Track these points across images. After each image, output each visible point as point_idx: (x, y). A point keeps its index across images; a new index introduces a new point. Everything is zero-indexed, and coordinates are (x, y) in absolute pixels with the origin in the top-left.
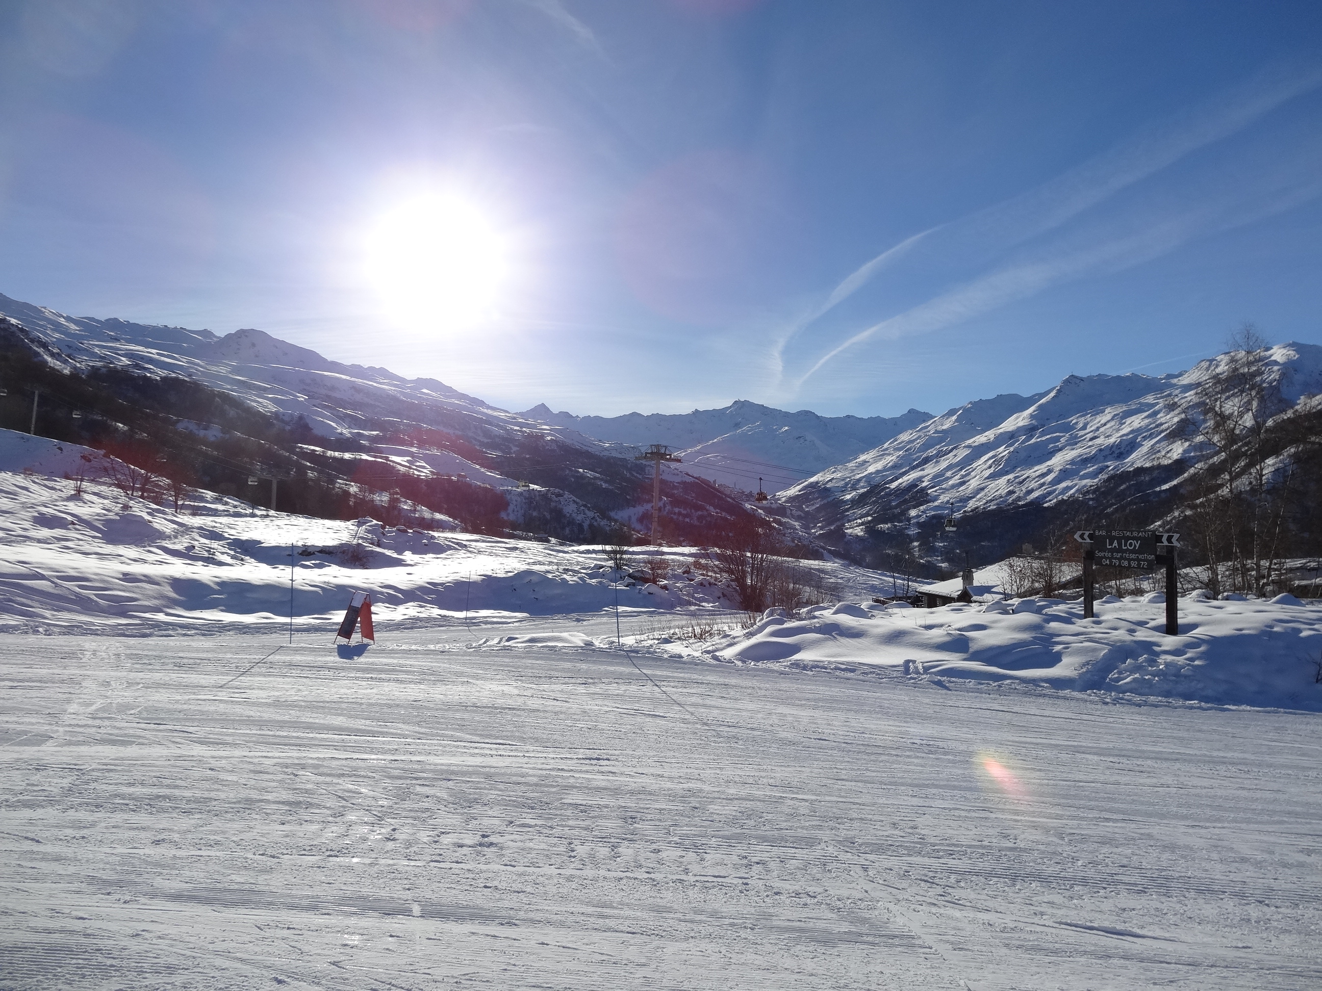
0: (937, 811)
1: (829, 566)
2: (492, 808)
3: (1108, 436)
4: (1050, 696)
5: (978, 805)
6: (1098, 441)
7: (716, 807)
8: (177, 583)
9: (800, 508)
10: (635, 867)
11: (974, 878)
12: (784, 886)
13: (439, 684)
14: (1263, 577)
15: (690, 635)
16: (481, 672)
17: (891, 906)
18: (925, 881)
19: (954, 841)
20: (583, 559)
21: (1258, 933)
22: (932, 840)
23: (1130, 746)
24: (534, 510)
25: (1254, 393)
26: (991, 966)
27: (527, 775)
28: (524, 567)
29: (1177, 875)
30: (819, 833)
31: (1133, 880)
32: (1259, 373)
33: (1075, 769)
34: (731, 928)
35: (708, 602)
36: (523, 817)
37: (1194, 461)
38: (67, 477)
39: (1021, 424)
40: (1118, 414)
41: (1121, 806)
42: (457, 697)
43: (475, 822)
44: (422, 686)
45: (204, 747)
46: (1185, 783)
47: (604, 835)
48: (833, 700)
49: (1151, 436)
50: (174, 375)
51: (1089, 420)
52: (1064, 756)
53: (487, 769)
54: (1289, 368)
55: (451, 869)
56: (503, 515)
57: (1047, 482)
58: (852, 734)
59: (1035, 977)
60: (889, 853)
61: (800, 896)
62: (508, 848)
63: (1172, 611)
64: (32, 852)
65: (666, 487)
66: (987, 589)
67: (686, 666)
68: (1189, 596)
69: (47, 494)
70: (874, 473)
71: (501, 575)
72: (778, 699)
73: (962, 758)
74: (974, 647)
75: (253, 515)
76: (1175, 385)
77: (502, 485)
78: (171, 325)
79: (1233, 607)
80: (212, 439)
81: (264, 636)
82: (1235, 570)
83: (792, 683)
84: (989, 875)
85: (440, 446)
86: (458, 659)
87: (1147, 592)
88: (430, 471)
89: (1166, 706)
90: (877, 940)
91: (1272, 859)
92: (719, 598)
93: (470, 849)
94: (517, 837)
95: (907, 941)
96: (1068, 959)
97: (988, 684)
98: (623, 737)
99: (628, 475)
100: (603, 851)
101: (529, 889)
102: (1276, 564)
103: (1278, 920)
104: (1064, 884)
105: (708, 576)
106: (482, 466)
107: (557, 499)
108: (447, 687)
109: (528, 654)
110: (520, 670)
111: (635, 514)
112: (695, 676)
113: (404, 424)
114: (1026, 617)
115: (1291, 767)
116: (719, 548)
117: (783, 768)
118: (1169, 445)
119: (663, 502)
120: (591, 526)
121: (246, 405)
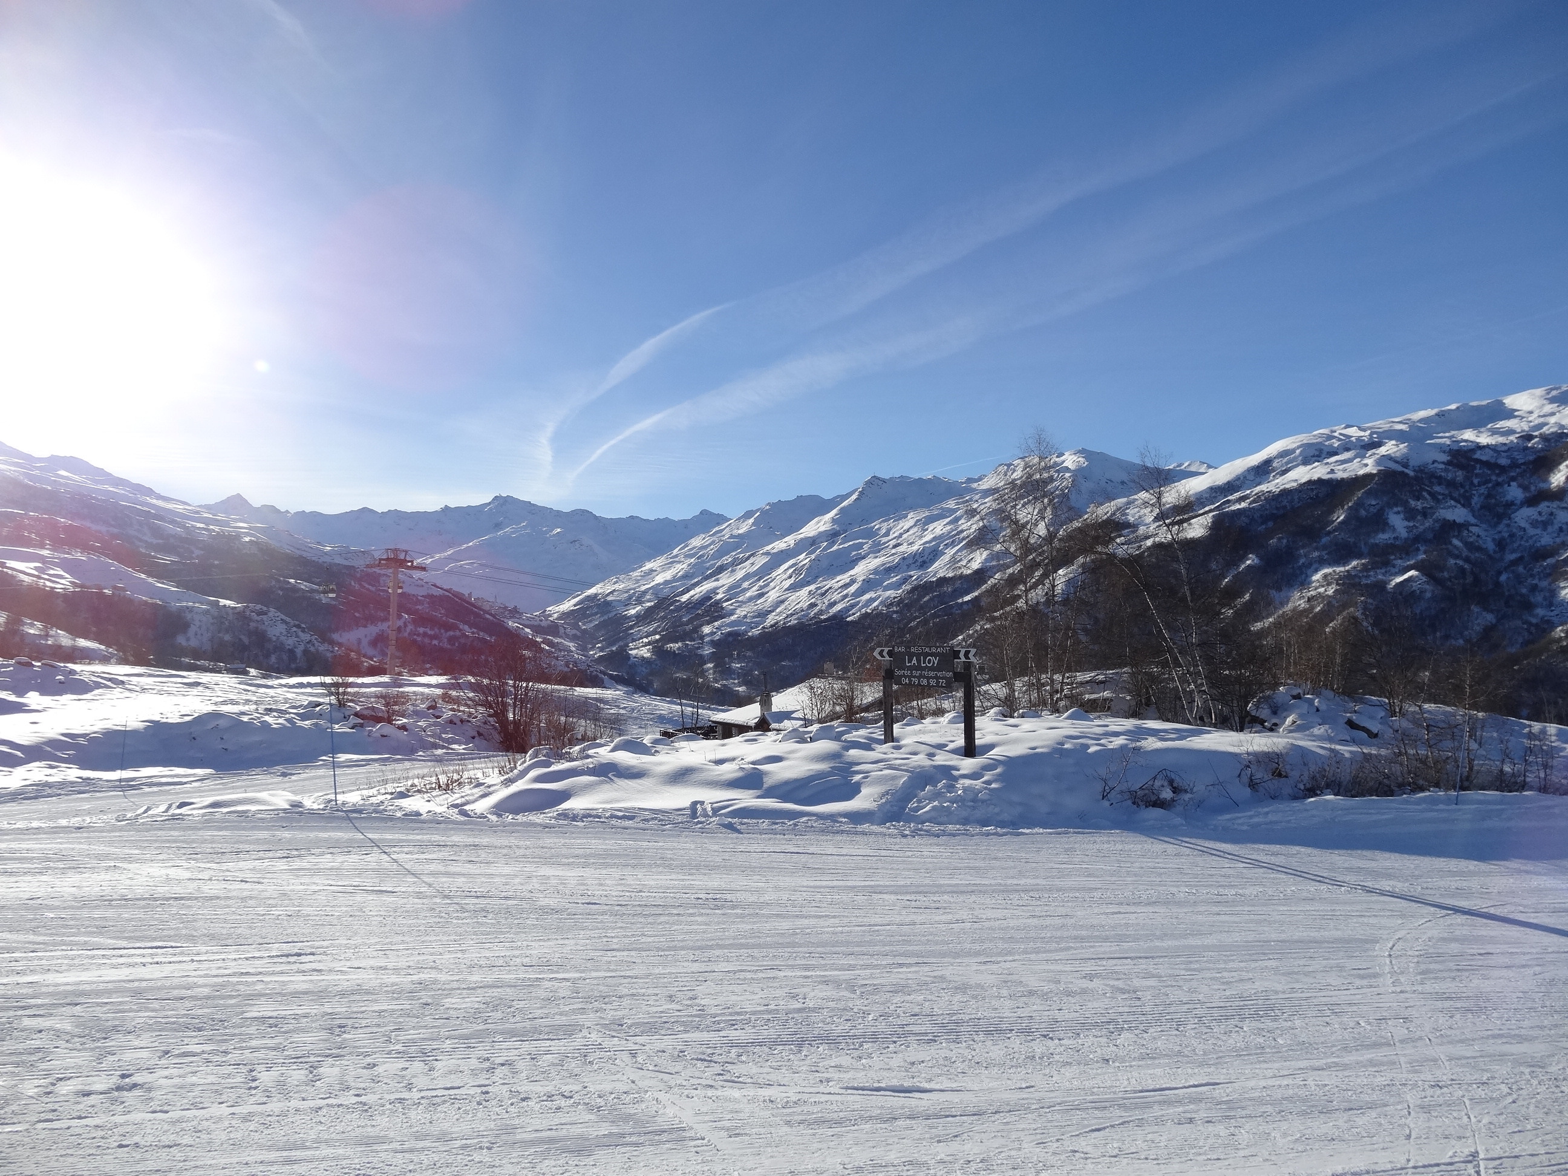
0: (720, 976)
1: (608, 694)
2: (139, 1036)
3: (911, 544)
4: (848, 833)
5: (765, 963)
6: (901, 549)
7: (454, 1001)
9: (575, 626)
10: (340, 1090)
11: (757, 1049)
12: (534, 1089)
13: (70, 873)
14: (1057, 692)
15: (434, 786)
16: (137, 852)
17: (661, 1096)
18: (702, 1060)
19: (737, 1009)
20: (294, 695)
21: (1041, 1070)
22: (714, 1010)
23: (927, 881)
24: (227, 631)
25: (1046, 500)
26: (769, 1150)
27: (196, 985)
28: (207, 708)
29: (968, 1017)
30: (581, 1019)
31: (923, 1029)
32: (1051, 479)
33: (872, 911)
34: (461, 1152)
35: (459, 743)
36: (185, 1043)
37: (995, 570)
39: (822, 529)
40: (921, 520)
41: (916, 948)
42: (98, 889)
43: (111, 1058)
44: (44, 878)
46: (980, 916)
47: (299, 1054)
48: (607, 854)
49: (953, 544)
51: (891, 525)
52: (860, 899)
53: (136, 984)
54: (1079, 474)
55: (68, 1128)
56: (181, 640)
57: (850, 594)
58: (627, 894)
59: (816, 1155)
60: (663, 1032)
61: (553, 1098)
62: (160, 1087)
63: (970, 732)
65: (406, 603)
66: (787, 715)
67: (425, 825)
68: (988, 715)
70: (662, 584)
71: (174, 719)
72: (540, 858)
73: (752, 911)
74: (768, 782)
76: (975, 490)
77: (180, 601)
79: (1027, 724)
82: (1030, 685)
83: (559, 837)
84: (774, 1043)
85: (86, 548)
86: (103, 837)
87: (948, 712)
88: (70, 582)
89: (963, 834)
90: (642, 1139)
91: (1058, 989)
92: (473, 738)
93: (101, 1096)
94: (175, 1072)
95: (677, 1135)
96: (853, 1128)
97: (782, 823)
98: (335, 922)
99: (357, 587)
100: (297, 1075)
101: (186, 1140)
102: (1068, 678)
103: (1060, 1054)
104: (853, 1043)
105: (460, 711)
106: (149, 574)
107: (259, 618)
108: (84, 875)
109: (207, 823)
110: (194, 845)
111: (366, 636)
112: (436, 838)
113: (31, 518)
114: (825, 746)
115: (1078, 890)
116: (473, 675)
117: (542, 943)
118: (971, 553)
119: (403, 620)
120: (306, 652)
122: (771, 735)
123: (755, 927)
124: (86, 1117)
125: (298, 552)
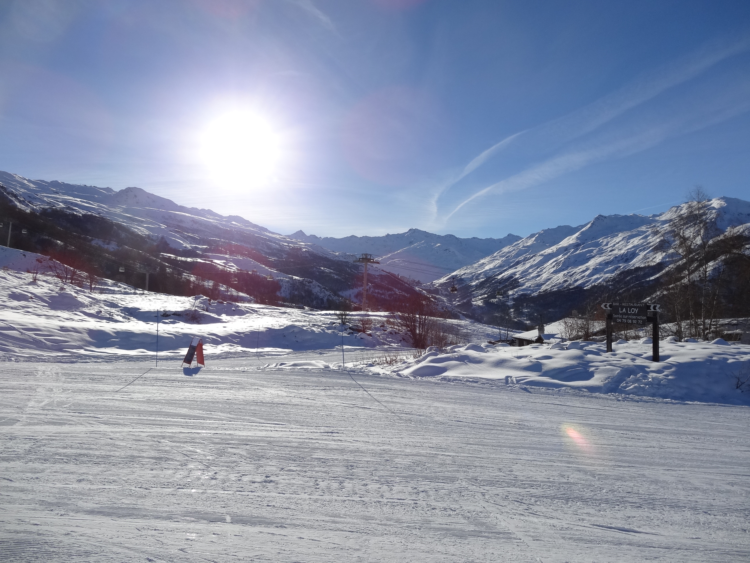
0: (524, 462)
1: (463, 322)
2: (271, 460)
3: (620, 249)
4: (588, 397)
5: (546, 458)
6: (614, 252)
7: (399, 460)
8: (91, 332)
9: (446, 290)
10: (353, 494)
11: (545, 500)
12: (437, 504)
13: (241, 390)
14: (707, 329)
15: (384, 362)
16: (265, 383)
17: (498, 516)
18: (517, 501)
19: (533, 479)
20: (324, 319)
21: (704, 530)
22: (522, 478)
23: (632, 425)
24: (296, 290)
25: (701, 225)
26: (554, 549)
27: (292, 442)
28: (290, 323)
29: (659, 497)
30: (457, 475)
31: (634, 500)
32: (705, 214)
33: (602, 437)
34: (407, 529)
35: (395, 343)
36: (289, 465)
37: (668, 263)
38: (28, 272)
39: (571, 242)
40: (626, 237)
41: (628, 458)
42: (252, 397)
43: (262, 469)
44: (232, 391)
45: (107, 426)
46: (663, 445)
47: (335, 476)
48: (465, 399)
49: (644, 250)
50: (90, 213)
51: (609, 240)
52: (595, 430)
53: (269, 439)
54: (721, 211)
55: (248, 495)
56: (278, 294)
57: (586, 275)
58: (476, 418)
59: (579, 556)
60: (497, 486)
61: (447, 510)
62: (281, 483)
63: (656, 348)
64: (8, 487)
65: (371, 278)
66: (552, 336)
67: (382, 379)
68: (665, 340)
69: (17, 281)
70: (488, 270)
72: (434, 398)
73: (538, 432)
74: (545, 369)
75: (135, 294)
76: (658, 221)
77: (278, 277)
78: (88, 185)
79: (690, 346)
80: (112, 250)
81: (141, 363)
82: (691, 325)
83: (442, 389)
84: (553, 498)
85: (242, 254)
86: (252, 376)
87: (642, 338)
88: (236, 268)
89: (652, 402)
90: (490, 535)
91: (712, 488)
92: (401, 341)
93: (259, 484)
94: (286, 477)
95: (507, 536)
96: (597, 545)
97: (553, 389)
98: (346, 420)
99: (349, 271)
100: (335, 485)
101: (293, 507)
102: (714, 322)
103: (715, 523)
104: (595, 503)
105: (395, 328)
106: (266, 265)
107: (309, 285)
108: (246, 391)
109: (292, 372)
110: (288, 382)
111: (353, 293)
112: (387, 385)
113: (222, 242)
114: (574, 352)
115: (722, 436)
116: (401, 312)
117: (437, 438)
118: (654, 254)
119: (369, 286)
120: (328, 300)
121: (131, 230)
122: (545, 346)
123: (540, 439)
124: (254, 492)
125: (325, 256)
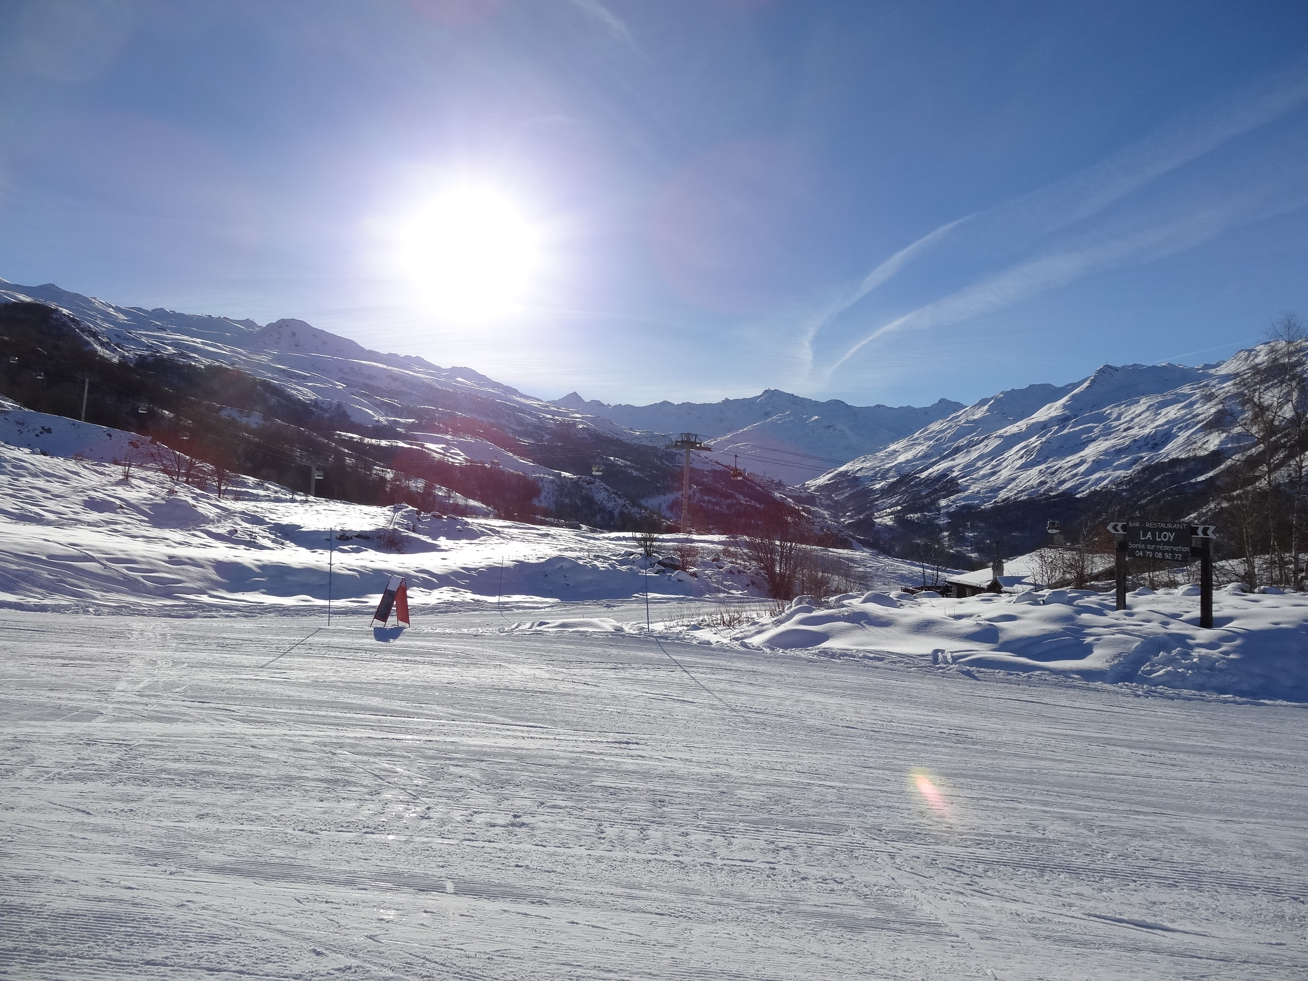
0: (966, 801)
1: (857, 554)
2: (523, 789)
3: (1142, 427)
4: (1081, 688)
5: (1006, 795)
6: (1132, 432)
7: (744, 792)
8: (219, 566)
9: (829, 497)
10: (663, 850)
11: (1002, 868)
12: (811, 871)
13: (472, 667)
14: (1301, 571)
15: (719, 622)
16: (513, 656)
17: (918, 894)
18: (952, 870)
19: (982, 831)
20: (614, 546)
21: (1292, 930)
22: (960, 829)
23: (1161, 740)
24: (566, 497)
25: (1294, 384)
26: (1018, 956)
27: (558, 757)
28: (555, 553)
29: (1209, 869)
30: (846, 820)
31: (1163, 874)
32: (1300, 363)
33: (1106, 761)
34: (758, 912)
35: (737, 589)
36: (554, 798)
37: (1231, 452)
38: (116, 463)
39: (1053, 414)
40: (1154, 405)
41: (1154, 799)
42: (490, 680)
43: (507, 802)
44: (456, 669)
45: (246, 725)
46: (1219, 777)
47: (633, 817)
48: (861, 688)
49: (1187, 427)
50: (217, 364)
51: (1123, 410)
52: (1094, 748)
53: (519, 751)
55: (483, 847)
56: (535, 502)
57: (1080, 473)
58: (880, 722)
59: (1062, 968)
60: (917, 841)
61: (827, 882)
62: (539, 828)
63: (1206, 604)
64: (83, 823)
65: (696, 476)
66: (1018, 580)
67: (715, 653)
68: (1224, 589)
69: (97, 479)
70: (903, 463)
72: (806, 686)
73: (991, 748)
74: (1003, 637)
75: (293, 501)
76: (1212, 375)
77: (534, 473)
78: (215, 316)
79: (1269, 600)
80: (255, 426)
81: (303, 619)
82: (1272, 563)
83: (820, 671)
84: (1017, 865)
85: (474, 434)
86: (491, 643)
87: (1182, 585)
88: (464, 458)
89: (1199, 699)
90: (904, 927)
92: (748, 585)
93: (502, 828)
94: (548, 818)
95: (934, 929)
96: (1097, 951)
97: (1017, 674)
98: (652, 721)
99: (659, 463)
100: (632, 833)
101: (559, 869)
104: (1093, 876)
105: (737, 564)
106: (515, 454)
107: (588, 487)
108: (480, 670)
109: (559, 638)
110: (551, 654)
111: (665, 502)
112: (723, 663)
113: (439, 412)
114: (1057, 609)
116: (748, 536)
117: (811, 755)
118: (1206, 436)
119: (693, 490)
120: (621, 513)
121: (286, 393)
122: (1004, 598)
123: (995, 762)
125: (616, 436)
